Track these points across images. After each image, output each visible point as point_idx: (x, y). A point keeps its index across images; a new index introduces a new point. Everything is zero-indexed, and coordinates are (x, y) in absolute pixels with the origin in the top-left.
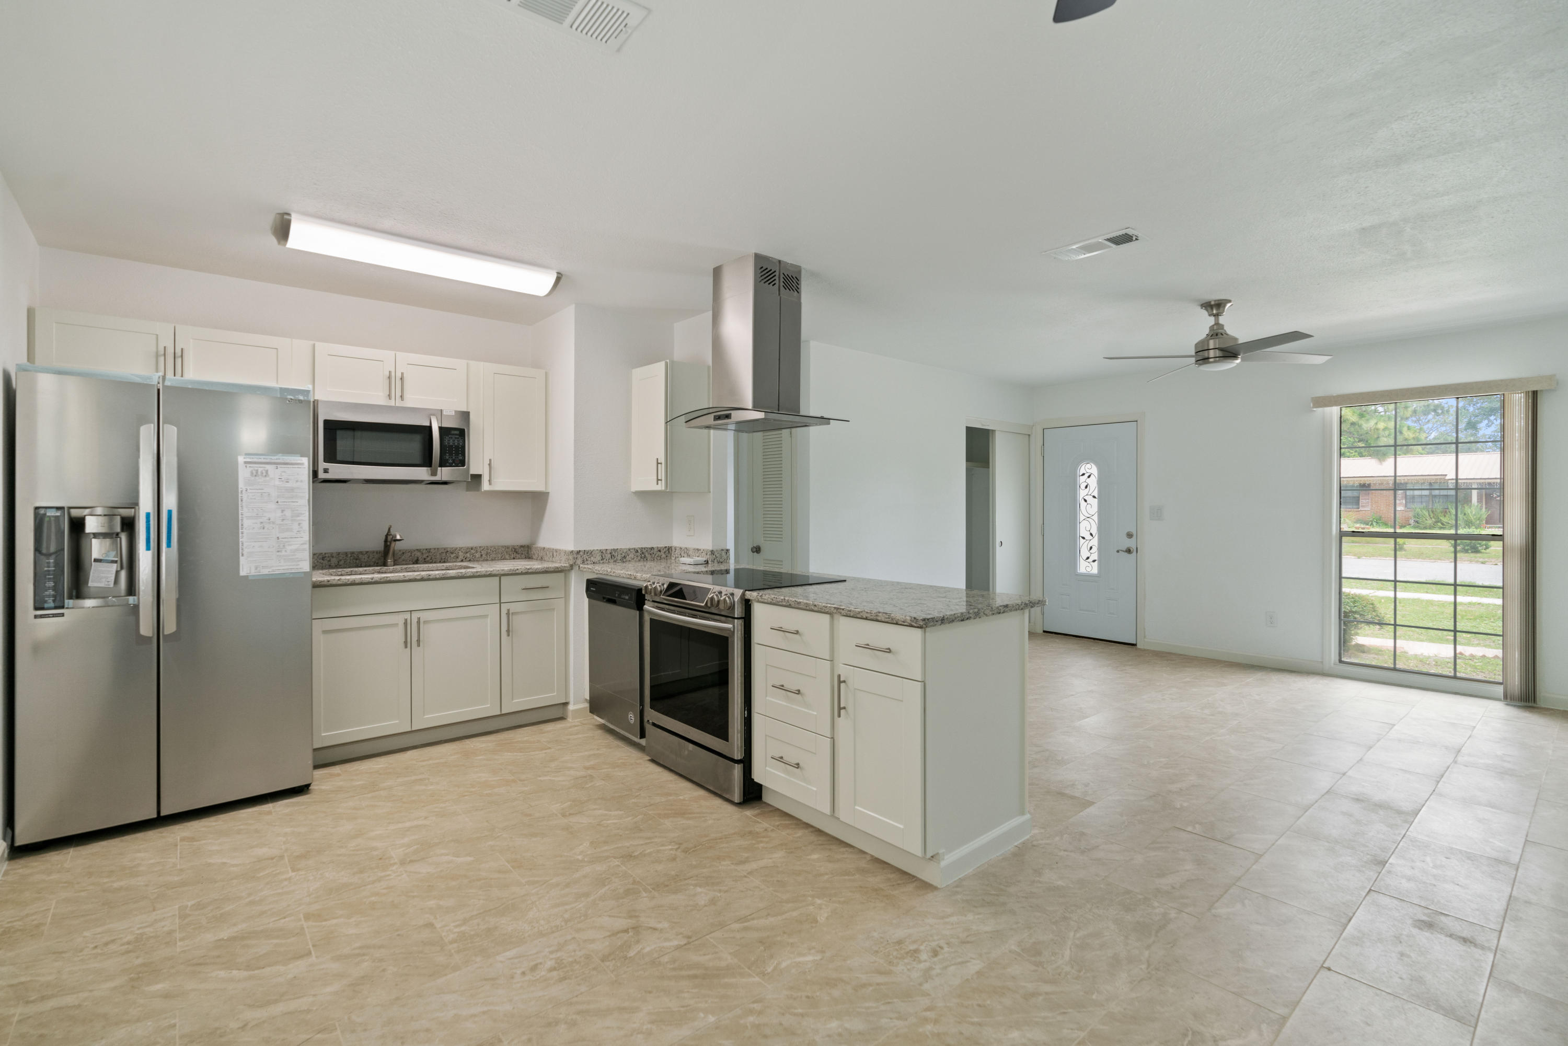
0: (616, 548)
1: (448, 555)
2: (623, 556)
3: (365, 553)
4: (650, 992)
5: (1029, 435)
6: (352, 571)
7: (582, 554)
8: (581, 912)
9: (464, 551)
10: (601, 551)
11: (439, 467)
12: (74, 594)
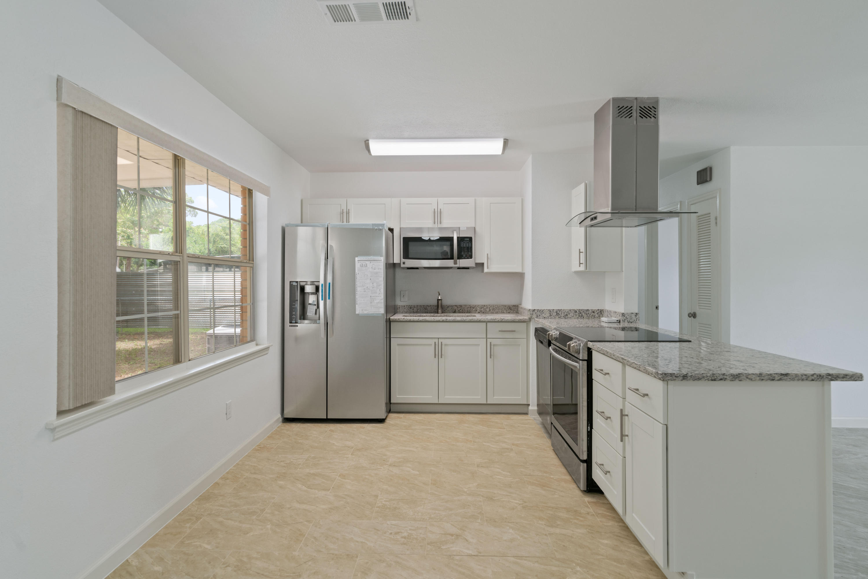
0: (560, 309)
1: (471, 309)
2: (565, 314)
3: (429, 306)
4: (434, 569)
6: (420, 315)
7: (536, 312)
8: (441, 517)
9: (480, 307)
10: (550, 310)
11: (458, 259)
12: (302, 318)
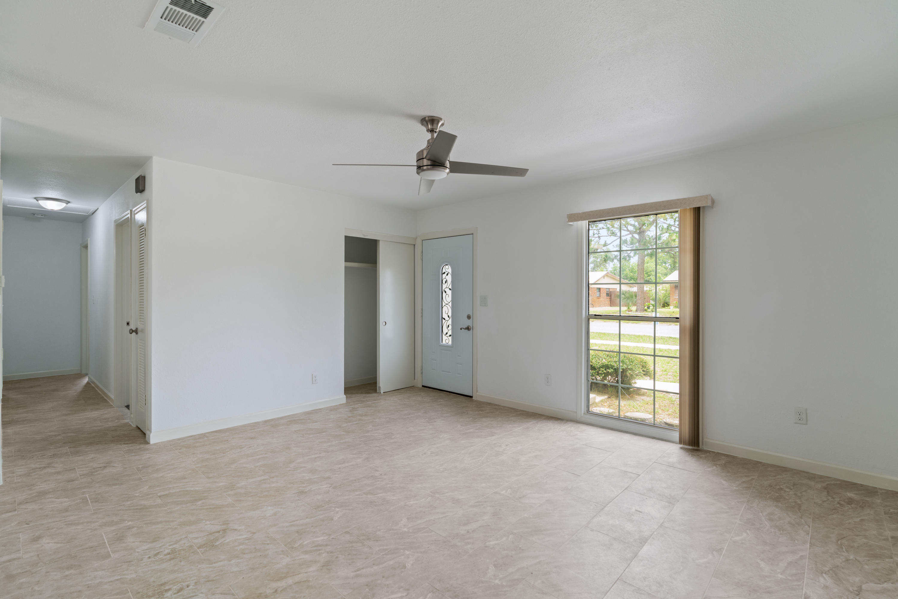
5: (414, 245)
